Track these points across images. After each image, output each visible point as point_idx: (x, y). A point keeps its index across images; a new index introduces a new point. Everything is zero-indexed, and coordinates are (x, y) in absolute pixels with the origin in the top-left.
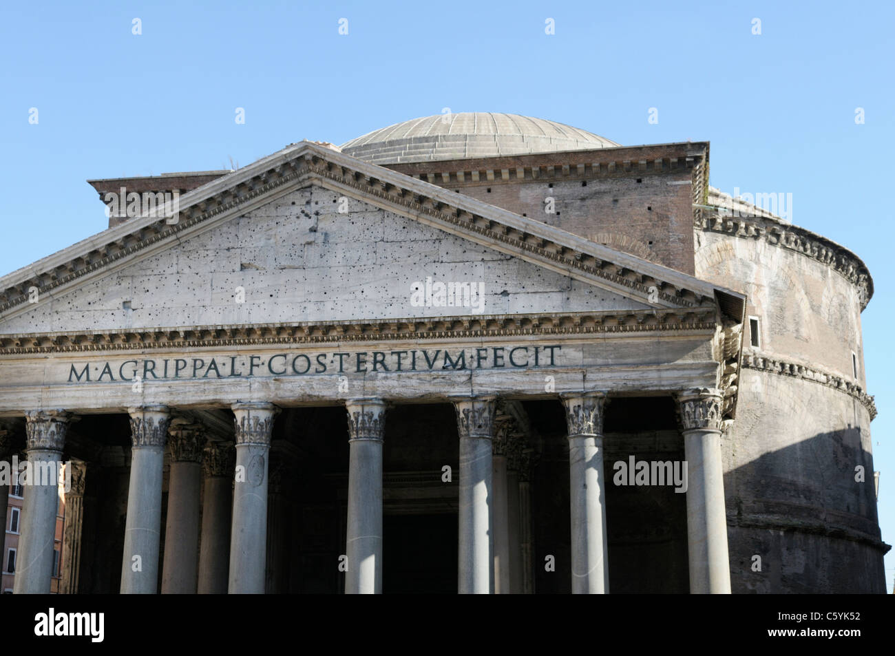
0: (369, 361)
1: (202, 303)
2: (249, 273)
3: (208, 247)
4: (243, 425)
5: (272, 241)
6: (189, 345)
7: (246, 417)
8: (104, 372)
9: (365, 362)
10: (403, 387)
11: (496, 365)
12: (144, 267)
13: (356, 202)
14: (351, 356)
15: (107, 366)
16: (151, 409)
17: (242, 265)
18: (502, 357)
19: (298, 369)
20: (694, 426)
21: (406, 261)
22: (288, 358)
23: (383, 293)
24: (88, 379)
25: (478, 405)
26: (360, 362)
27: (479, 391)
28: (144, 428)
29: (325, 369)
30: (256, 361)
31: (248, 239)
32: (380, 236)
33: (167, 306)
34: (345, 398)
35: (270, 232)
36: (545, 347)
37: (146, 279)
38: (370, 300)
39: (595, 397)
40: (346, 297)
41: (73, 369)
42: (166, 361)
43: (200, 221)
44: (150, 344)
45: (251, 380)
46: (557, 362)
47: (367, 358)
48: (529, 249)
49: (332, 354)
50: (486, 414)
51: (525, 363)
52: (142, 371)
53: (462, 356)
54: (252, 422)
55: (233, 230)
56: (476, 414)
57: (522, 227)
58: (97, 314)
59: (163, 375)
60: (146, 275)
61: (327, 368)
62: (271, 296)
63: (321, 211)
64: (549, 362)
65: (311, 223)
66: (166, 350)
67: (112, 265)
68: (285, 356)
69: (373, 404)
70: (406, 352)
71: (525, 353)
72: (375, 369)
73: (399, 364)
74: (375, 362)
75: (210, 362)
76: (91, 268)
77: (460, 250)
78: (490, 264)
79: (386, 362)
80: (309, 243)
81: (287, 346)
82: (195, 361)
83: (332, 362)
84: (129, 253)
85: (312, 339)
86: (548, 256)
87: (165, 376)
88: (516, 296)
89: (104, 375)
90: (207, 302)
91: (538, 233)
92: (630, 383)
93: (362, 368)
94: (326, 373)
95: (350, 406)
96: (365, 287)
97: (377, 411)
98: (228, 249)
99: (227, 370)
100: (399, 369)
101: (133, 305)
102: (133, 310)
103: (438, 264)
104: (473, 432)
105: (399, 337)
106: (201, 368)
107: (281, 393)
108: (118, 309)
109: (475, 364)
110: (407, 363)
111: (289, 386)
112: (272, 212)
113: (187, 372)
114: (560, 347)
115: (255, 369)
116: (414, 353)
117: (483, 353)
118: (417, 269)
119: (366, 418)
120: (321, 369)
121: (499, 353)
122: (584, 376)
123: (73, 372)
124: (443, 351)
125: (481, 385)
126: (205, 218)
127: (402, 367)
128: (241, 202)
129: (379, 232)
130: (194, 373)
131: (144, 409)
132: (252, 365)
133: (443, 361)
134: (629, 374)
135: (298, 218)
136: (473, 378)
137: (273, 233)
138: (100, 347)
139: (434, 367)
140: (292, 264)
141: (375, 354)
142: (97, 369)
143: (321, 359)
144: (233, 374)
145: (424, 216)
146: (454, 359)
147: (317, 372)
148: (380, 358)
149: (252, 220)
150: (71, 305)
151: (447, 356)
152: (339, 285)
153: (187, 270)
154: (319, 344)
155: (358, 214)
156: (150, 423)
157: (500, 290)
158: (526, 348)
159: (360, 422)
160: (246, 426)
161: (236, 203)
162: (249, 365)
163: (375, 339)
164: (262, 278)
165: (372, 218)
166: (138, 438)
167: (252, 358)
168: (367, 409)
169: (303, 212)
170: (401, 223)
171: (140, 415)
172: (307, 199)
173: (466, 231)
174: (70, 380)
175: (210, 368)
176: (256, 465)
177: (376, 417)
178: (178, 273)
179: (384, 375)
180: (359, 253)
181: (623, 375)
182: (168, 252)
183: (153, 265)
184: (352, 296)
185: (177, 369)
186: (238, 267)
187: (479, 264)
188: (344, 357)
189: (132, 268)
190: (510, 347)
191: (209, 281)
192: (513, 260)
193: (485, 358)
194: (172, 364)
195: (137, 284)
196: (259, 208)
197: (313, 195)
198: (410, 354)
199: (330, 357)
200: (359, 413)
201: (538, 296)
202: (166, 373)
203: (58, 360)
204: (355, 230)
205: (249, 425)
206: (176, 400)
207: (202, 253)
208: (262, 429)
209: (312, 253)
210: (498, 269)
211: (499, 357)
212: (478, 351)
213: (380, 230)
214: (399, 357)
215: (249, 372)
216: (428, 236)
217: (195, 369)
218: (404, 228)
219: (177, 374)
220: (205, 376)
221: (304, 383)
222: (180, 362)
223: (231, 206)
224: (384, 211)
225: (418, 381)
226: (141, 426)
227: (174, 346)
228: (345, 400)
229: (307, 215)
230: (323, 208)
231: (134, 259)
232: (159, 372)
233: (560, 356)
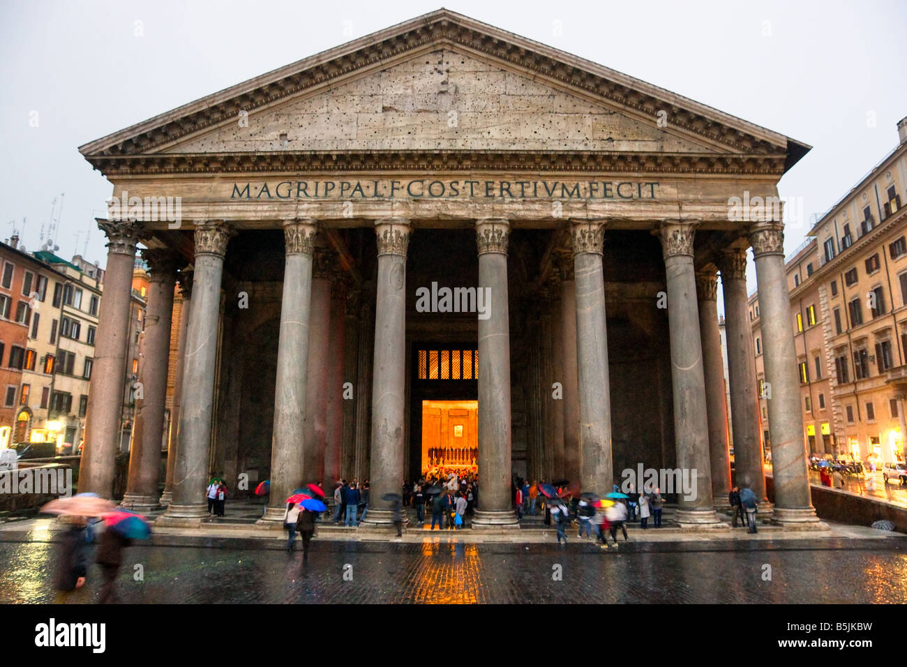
0: (496, 188)
1: (348, 137)
2: (391, 113)
3: (354, 94)
4: (385, 237)
5: (409, 91)
6: (339, 169)
7: (389, 230)
8: (262, 191)
9: (492, 189)
10: (527, 210)
11: (606, 196)
12: (299, 108)
13: (481, 64)
14: (481, 184)
15: (265, 186)
16: (304, 222)
17: (383, 108)
18: (611, 190)
19: (434, 193)
20: (769, 250)
21: (526, 110)
22: (425, 183)
23: (506, 135)
24: (248, 196)
25: (594, 227)
26: (488, 189)
27: (594, 216)
28: (297, 237)
29: (458, 194)
30: (396, 185)
31: (389, 88)
32: (502, 90)
33: (318, 138)
34: (476, 218)
35: (407, 84)
36: (646, 184)
37: (300, 117)
38: (497, 139)
39: (691, 224)
40: (475, 136)
41: (236, 187)
42: (317, 183)
43: (348, 71)
44: (304, 167)
45: (394, 200)
46: (657, 195)
47: (495, 186)
48: (630, 106)
49: (463, 182)
50: (599, 236)
51: (630, 195)
52: (296, 190)
53: (577, 187)
54: (394, 235)
55: (376, 80)
56: (593, 235)
57: (629, 84)
58: (258, 143)
59: (314, 194)
60: (300, 114)
61: (460, 193)
62: (409, 133)
63: (452, 70)
64: (650, 195)
65: (443, 78)
66: (318, 173)
67: (272, 104)
68: (422, 182)
69: (502, 224)
70: (529, 183)
71: (630, 187)
72: (502, 195)
73: (523, 191)
74: (502, 189)
75: (356, 184)
76: (254, 105)
77: (570, 105)
78: (596, 116)
79: (511, 190)
80: (442, 92)
81: (425, 173)
82: (343, 183)
83: (464, 188)
84: (287, 94)
85: (448, 168)
86: (647, 112)
87: (316, 195)
88: (620, 142)
89: (263, 193)
90: (353, 136)
91: (642, 89)
92: (717, 215)
93: (490, 194)
94: (458, 196)
95: (481, 225)
96: (491, 129)
97: (504, 230)
98: (372, 96)
99: (371, 191)
100: (523, 196)
101: (289, 137)
102: (289, 141)
103: (553, 115)
104: (590, 249)
105: (524, 169)
106: (348, 189)
107: (419, 213)
108: (276, 140)
109: (588, 195)
110: (530, 191)
111: (427, 206)
112: (410, 68)
113: (335, 193)
114: (658, 184)
115: (395, 192)
116: (535, 183)
117: (594, 186)
118: (536, 117)
119: (496, 235)
120: (455, 193)
121: (608, 186)
122: (680, 208)
123: (236, 191)
124: (561, 182)
125: (595, 211)
126: (353, 70)
127: (525, 194)
128: (384, 58)
129: (500, 88)
130: (342, 193)
131: (297, 221)
132: (393, 189)
133: (561, 191)
134: (716, 207)
135: (432, 73)
136: (588, 205)
137: (411, 84)
138: (261, 168)
139: (553, 195)
140: (427, 109)
141: (502, 183)
142: (256, 188)
143: (454, 185)
144: (376, 195)
145: (541, 76)
146: (571, 190)
147: (451, 196)
148: (505, 186)
149: (392, 74)
150: (235, 136)
151: (564, 187)
152: (469, 127)
153: (336, 111)
154: (454, 172)
155: (485, 73)
156: (303, 234)
157: (605, 137)
158: (630, 184)
159: (490, 237)
160: (388, 238)
161: (380, 58)
162: (391, 188)
163: (504, 169)
164: (401, 118)
165: (495, 76)
166: (291, 245)
167: (393, 183)
168: (496, 227)
169: (436, 69)
170: (519, 82)
171: (294, 228)
172: (439, 60)
173: (576, 89)
174: (233, 196)
175: (355, 190)
176: (398, 272)
177: (503, 235)
178: (328, 112)
179: (511, 199)
180: (484, 103)
181: (711, 208)
182: (319, 97)
183: (307, 106)
184: (480, 136)
185: (327, 189)
186: (380, 109)
187: (587, 116)
188: (474, 184)
189: (289, 108)
190: (616, 183)
191: (355, 119)
192: (615, 115)
193: (596, 190)
194: (322, 184)
195: (292, 120)
196: (398, 65)
197: (444, 57)
198: (532, 184)
199: (462, 183)
200: (489, 230)
201: (637, 143)
202: (316, 193)
203: (222, 180)
204: (481, 85)
205: (391, 237)
206: (326, 215)
207: (349, 97)
208: (402, 241)
209: (445, 101)
210: (603, 120)
211: (608, 190)
212: (590, 184)
213: (503, 86)
214: (523, 186)
215: (390, 194)
216: (543, 92)
217: (342, 190)
218: (523, 85)
219: (326, 193)
220: (351, 196)
221: (440, 204)
222: (329, 184)
223: (376, 61)
224: (505, 71)
225: (541, 206)
226: (295, 236)
227: (326, 169)
228: (476, 220)
229: (440, 72)
230: (452, 67)
231: (291, 99)
232: (311, 192)
233: (659, 191)
